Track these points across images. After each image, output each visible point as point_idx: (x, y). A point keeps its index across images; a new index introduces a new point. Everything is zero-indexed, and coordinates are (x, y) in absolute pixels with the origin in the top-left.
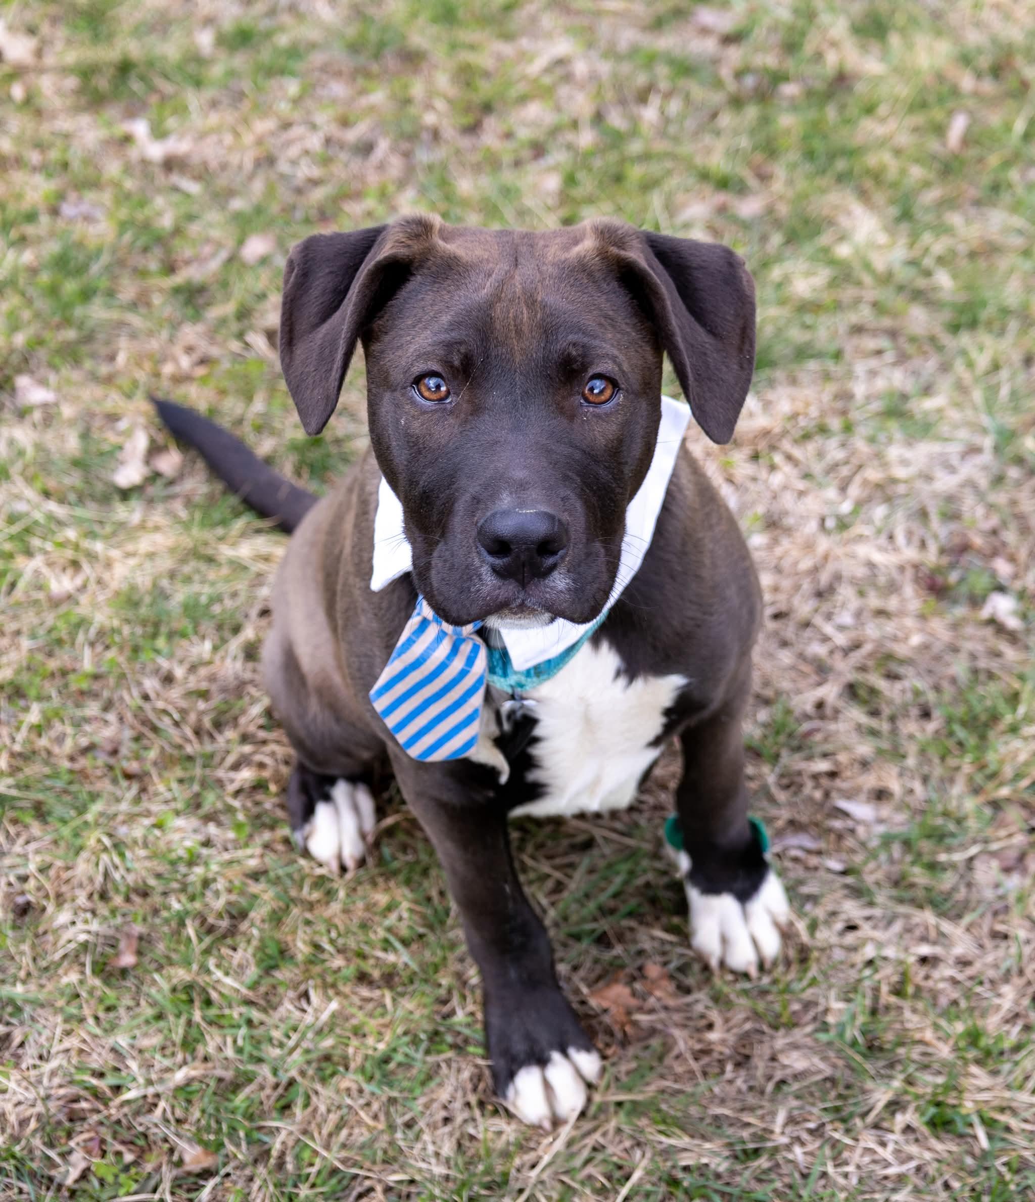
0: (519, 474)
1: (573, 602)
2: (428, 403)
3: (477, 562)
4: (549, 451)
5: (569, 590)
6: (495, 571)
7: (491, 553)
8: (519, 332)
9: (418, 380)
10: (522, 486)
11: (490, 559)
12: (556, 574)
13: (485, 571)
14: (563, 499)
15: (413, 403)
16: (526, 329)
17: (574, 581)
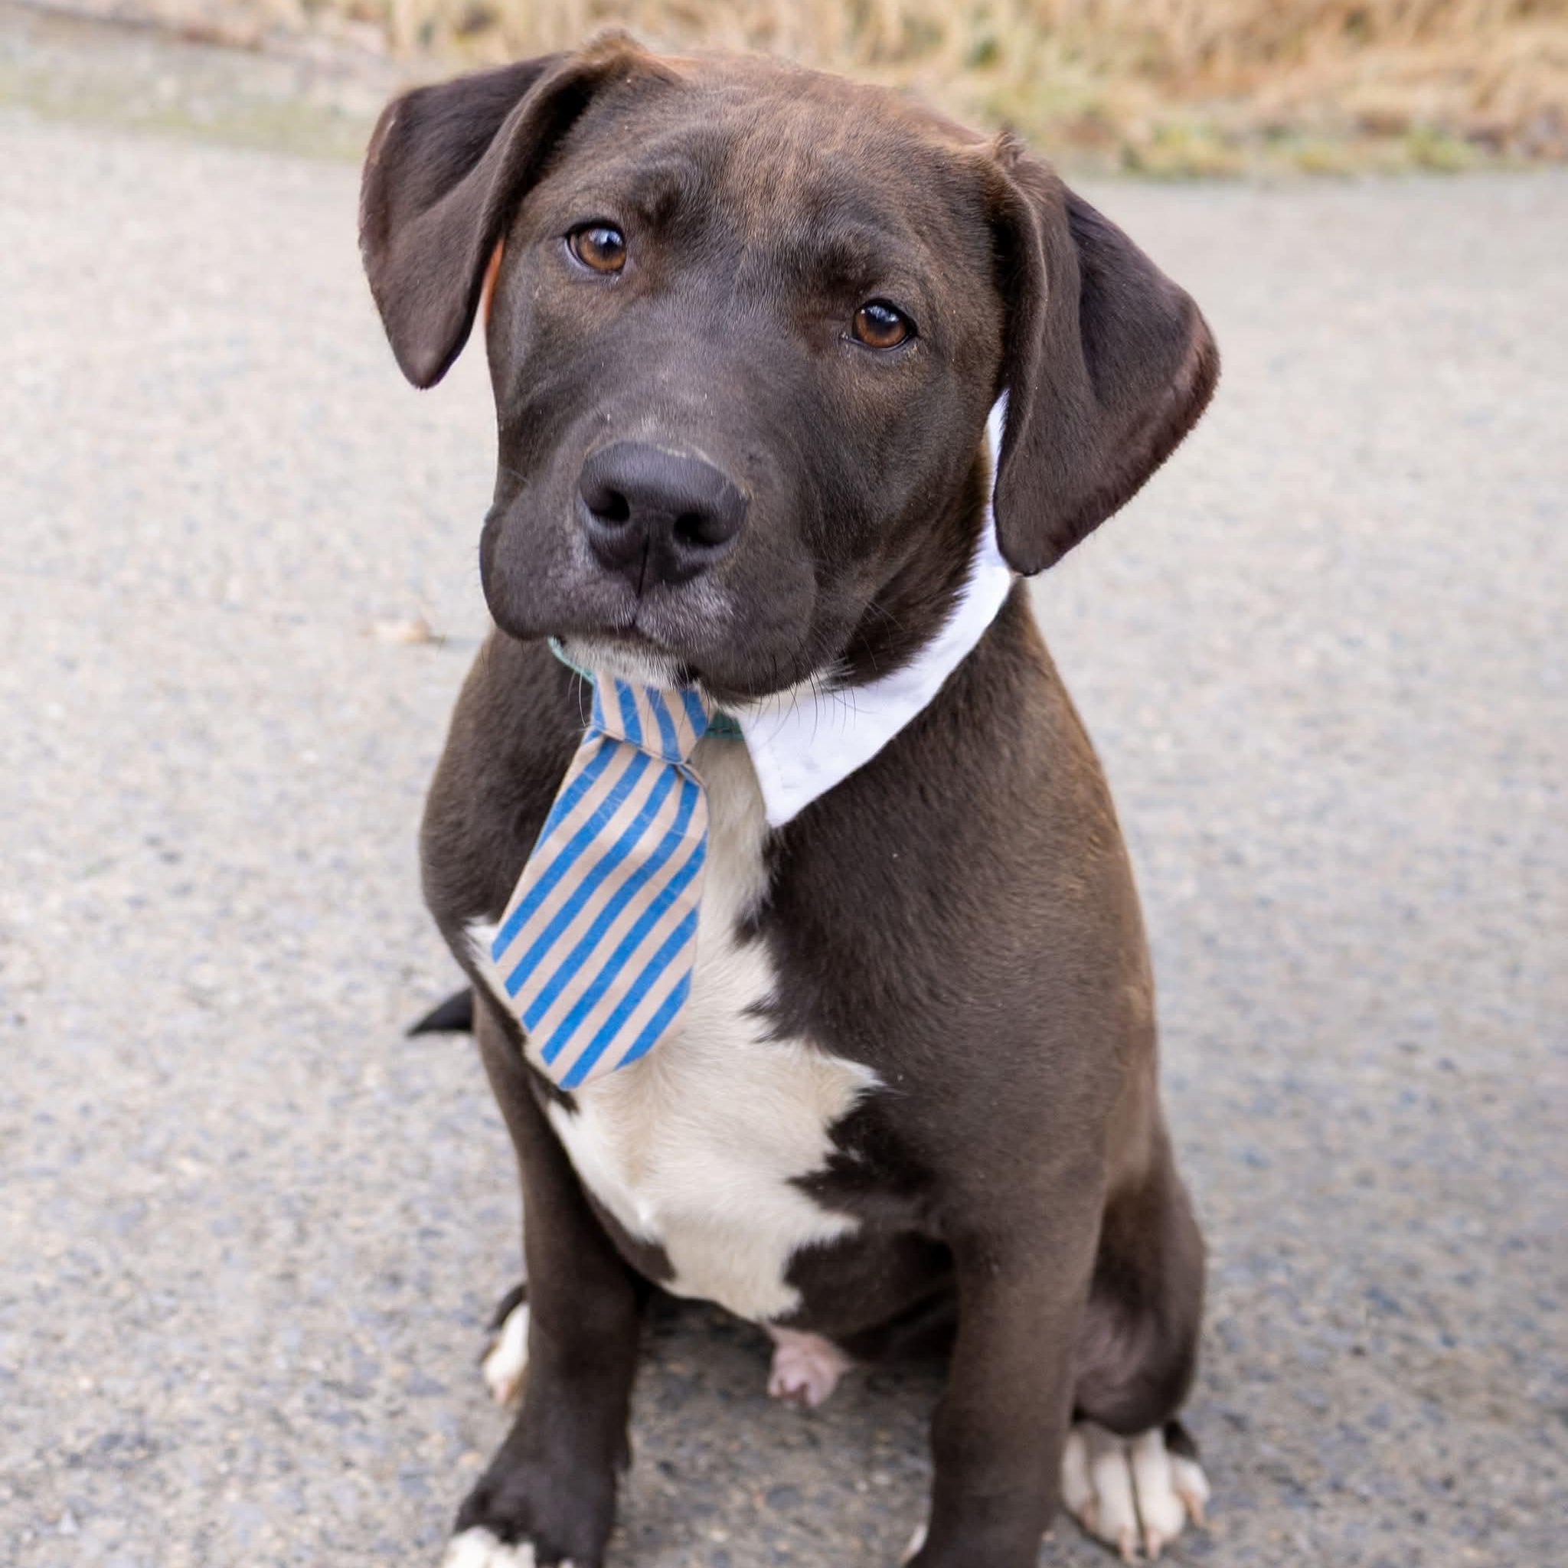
0: (689, 399)
1: (726, 645)
2: (585, 269)
3: (569, 524)
4: (757, 381)
5: (722, 620)
6: (595, 547)
7: (596, 512)
8: (769, 191)
9: (580, 229)
10: (685, 418)
11: (591, 522)
12: (701, 583)
13: (578, 541)
14: (751, 458)
15: (562, 262)
16: (781, 191)
17: (736, 608)
